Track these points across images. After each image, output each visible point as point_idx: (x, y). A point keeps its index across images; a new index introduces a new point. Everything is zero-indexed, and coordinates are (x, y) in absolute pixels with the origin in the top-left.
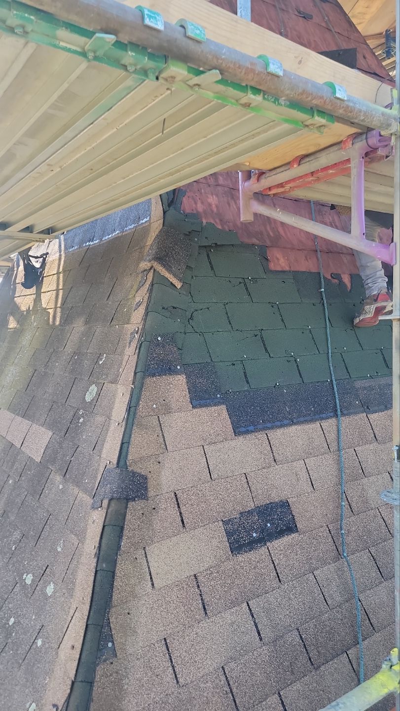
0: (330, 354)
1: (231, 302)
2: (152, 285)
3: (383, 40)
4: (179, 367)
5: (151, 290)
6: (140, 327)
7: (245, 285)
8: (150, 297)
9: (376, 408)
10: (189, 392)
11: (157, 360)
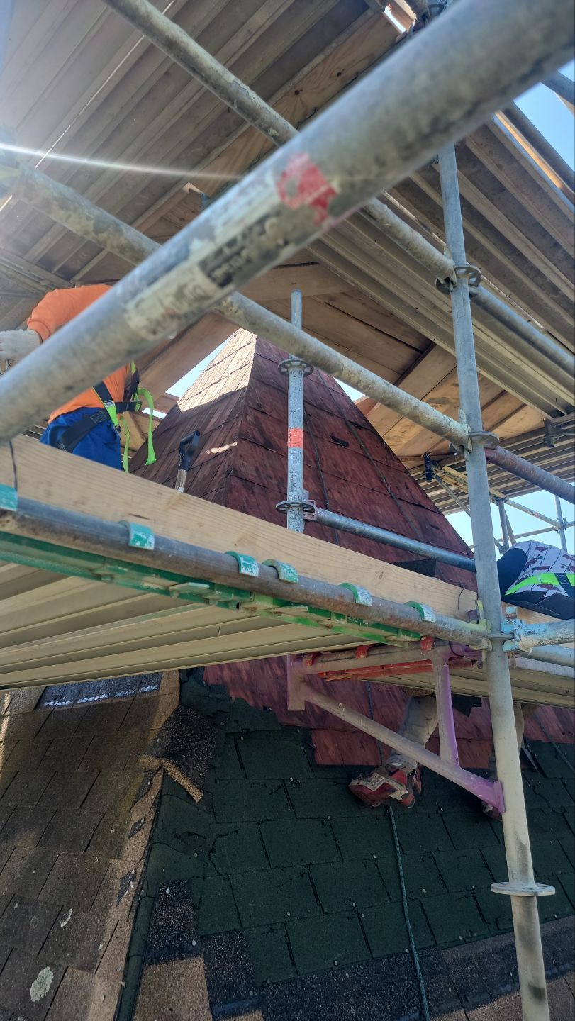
0: (405, 903)
1: (268, 820)
2: (160, 797)
3: (422, 462)
4: (194, 943)
5: (158, 804)
6: (140, 869)
7: (286, 791)
8: (156, 817)
9: (477, 999)
10: (208, 989)
11: (164, 932)
